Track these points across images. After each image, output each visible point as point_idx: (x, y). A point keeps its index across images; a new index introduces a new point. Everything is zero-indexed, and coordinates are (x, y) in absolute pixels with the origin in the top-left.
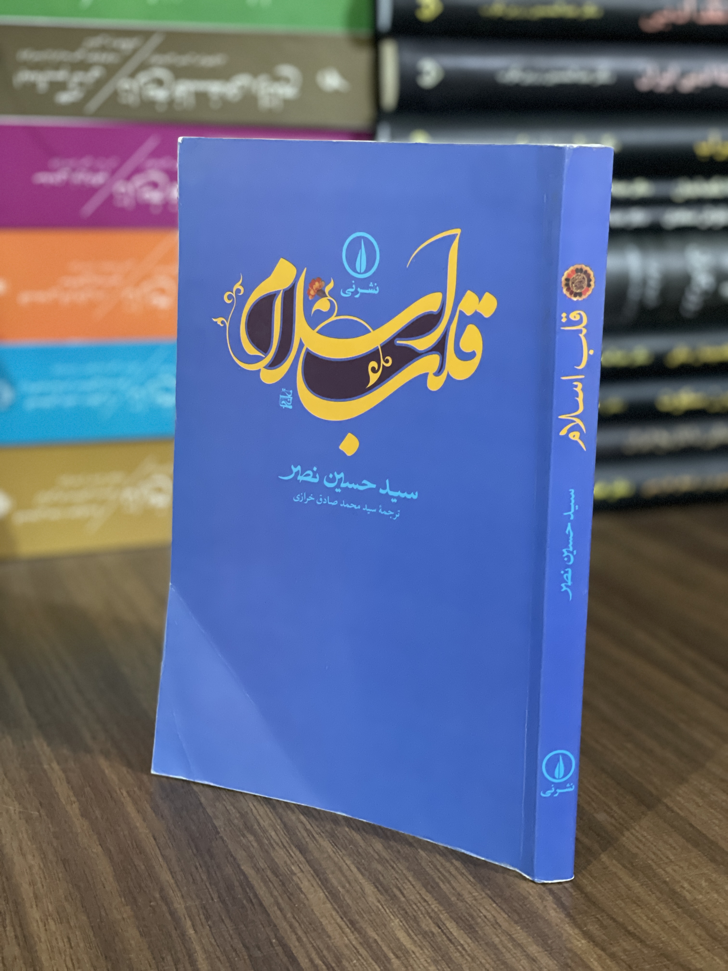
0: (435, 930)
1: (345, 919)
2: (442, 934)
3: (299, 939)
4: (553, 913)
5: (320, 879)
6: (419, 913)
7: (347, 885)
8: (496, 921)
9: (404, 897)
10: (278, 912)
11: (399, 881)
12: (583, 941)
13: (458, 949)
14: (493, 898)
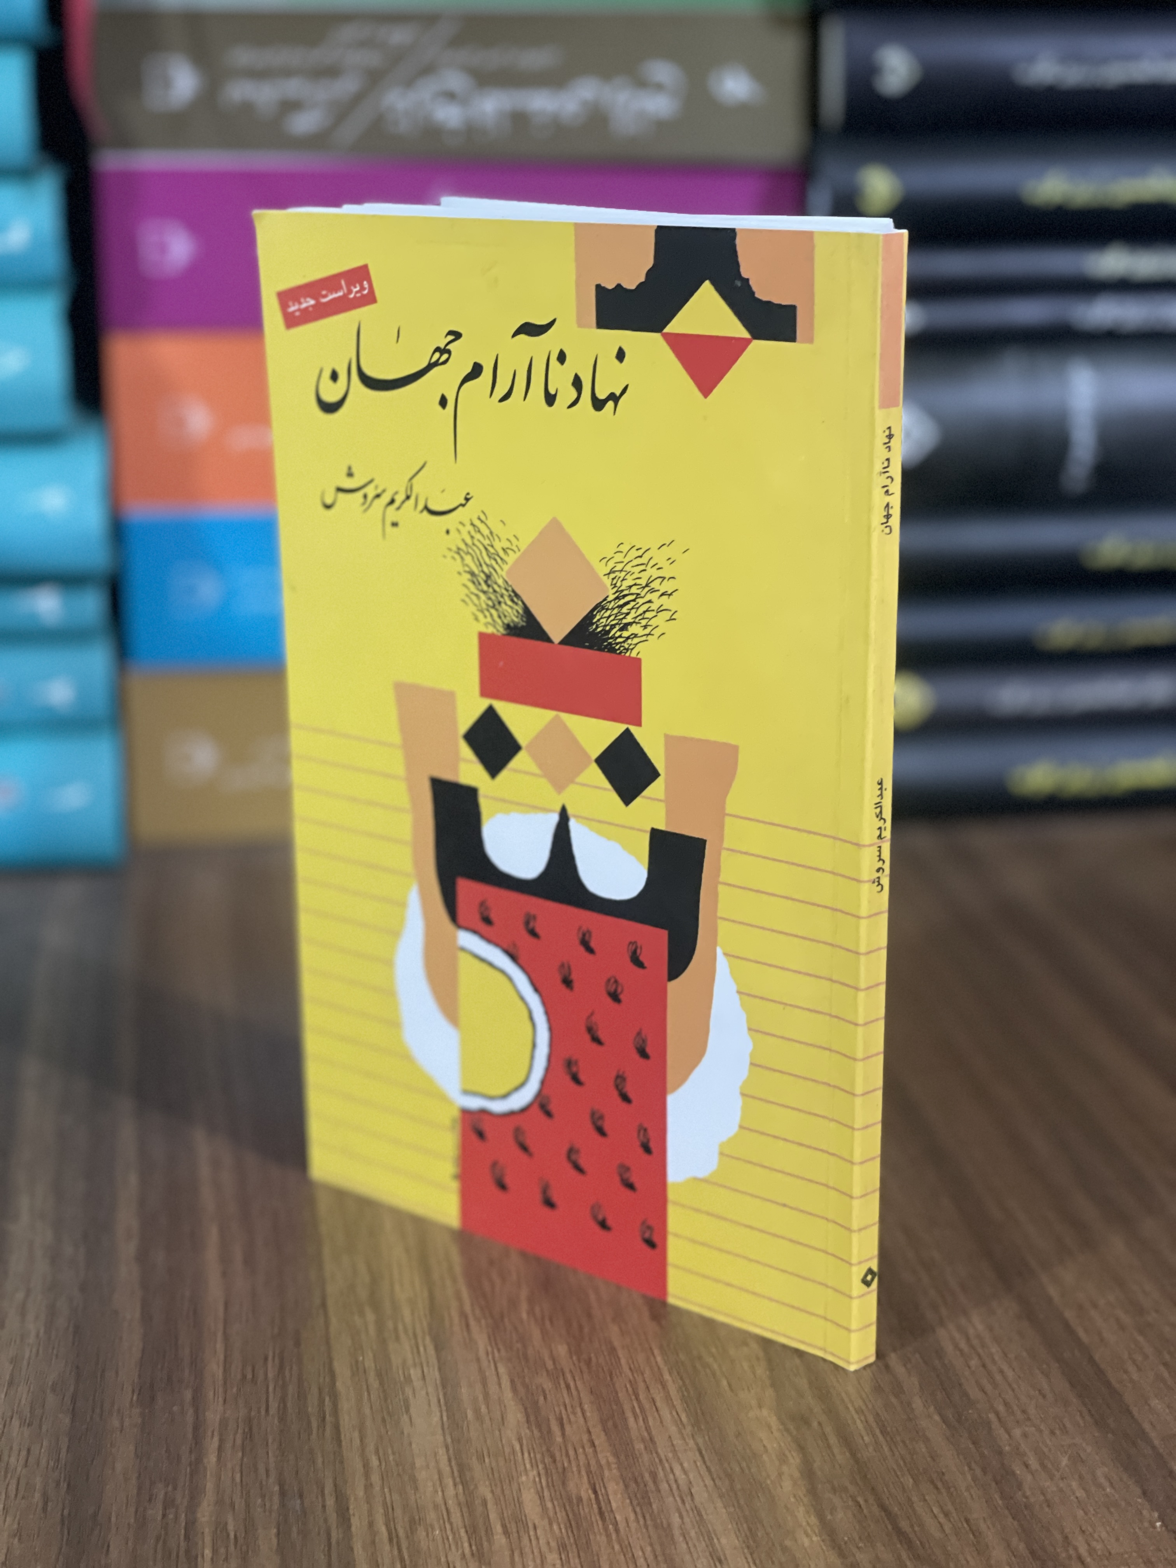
0: (586, 1493)
1: (453, 1463)
2: (594, 1501)
3: (368, 1487)
4: (787, 1485)
5: (445, 1394)
6: (574, 1464)
7: (484, 1409)
8: (690, 1489)
9: (563, 1434)
10: (357, 1442)
11: (566, 1410)
12: (815, 1539)
13: (606, 1529)
14: (704, 1452)
